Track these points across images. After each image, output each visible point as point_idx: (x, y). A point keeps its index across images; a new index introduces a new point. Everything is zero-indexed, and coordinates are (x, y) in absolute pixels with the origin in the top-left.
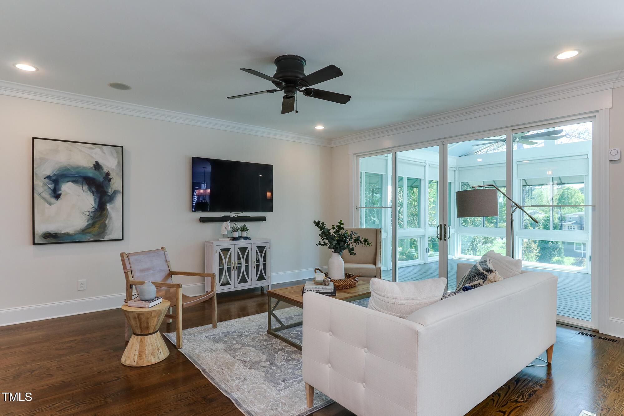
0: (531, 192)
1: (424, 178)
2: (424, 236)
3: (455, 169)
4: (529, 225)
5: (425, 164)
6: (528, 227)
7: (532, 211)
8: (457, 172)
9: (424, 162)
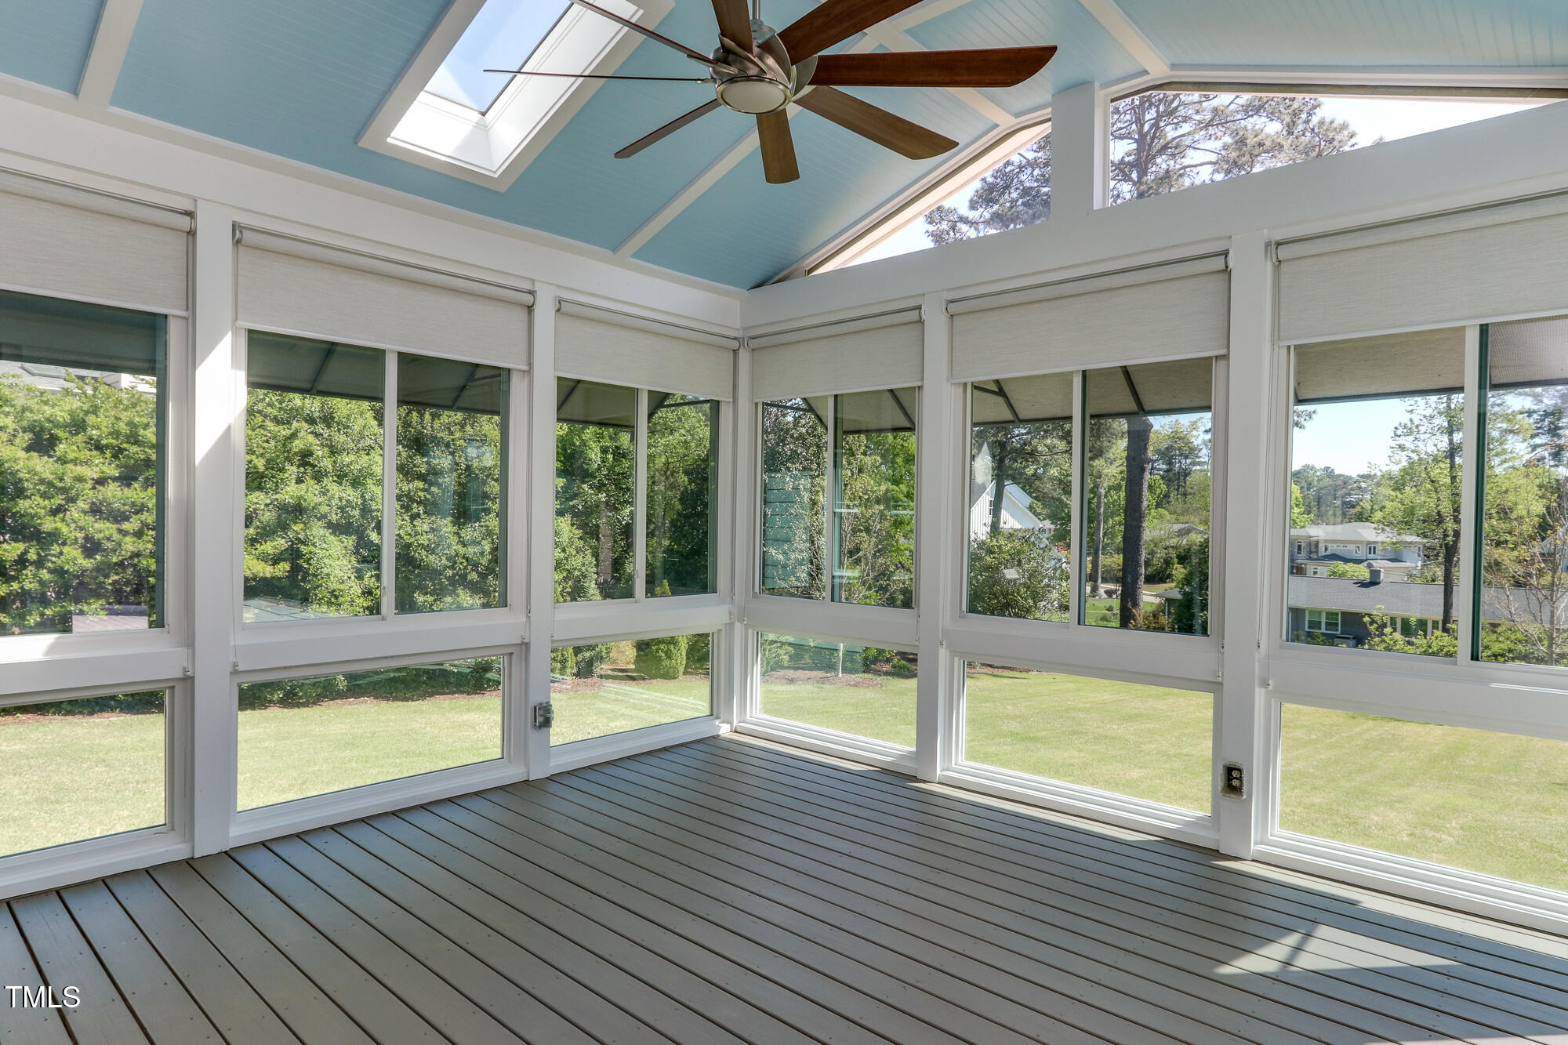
0: (1185, 479)
1: (526, 368)
2: (525, 646)
3: (735, 344)
4: (1176, 560)
5: (529, 299)
6: (1173, 564)
7: (1182, 526)
8: (744, 356)
9: (527, 286)
